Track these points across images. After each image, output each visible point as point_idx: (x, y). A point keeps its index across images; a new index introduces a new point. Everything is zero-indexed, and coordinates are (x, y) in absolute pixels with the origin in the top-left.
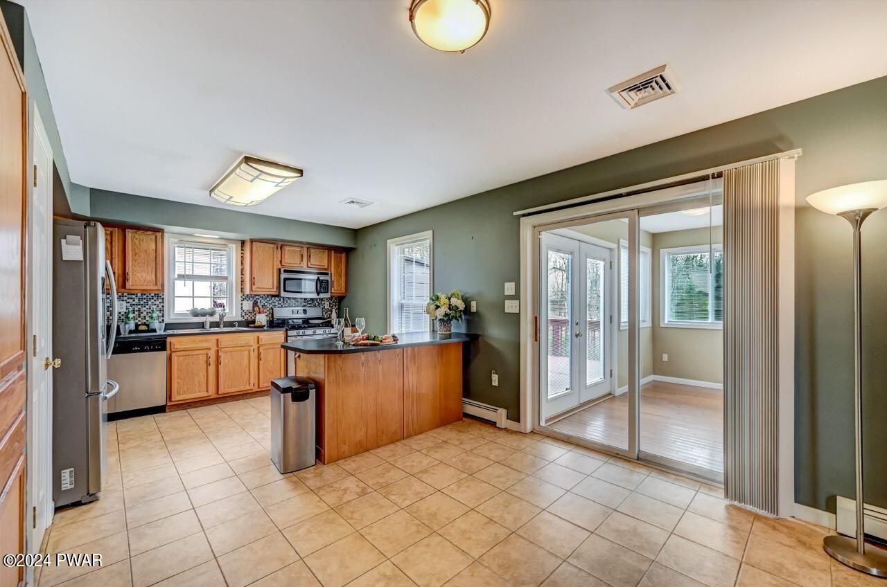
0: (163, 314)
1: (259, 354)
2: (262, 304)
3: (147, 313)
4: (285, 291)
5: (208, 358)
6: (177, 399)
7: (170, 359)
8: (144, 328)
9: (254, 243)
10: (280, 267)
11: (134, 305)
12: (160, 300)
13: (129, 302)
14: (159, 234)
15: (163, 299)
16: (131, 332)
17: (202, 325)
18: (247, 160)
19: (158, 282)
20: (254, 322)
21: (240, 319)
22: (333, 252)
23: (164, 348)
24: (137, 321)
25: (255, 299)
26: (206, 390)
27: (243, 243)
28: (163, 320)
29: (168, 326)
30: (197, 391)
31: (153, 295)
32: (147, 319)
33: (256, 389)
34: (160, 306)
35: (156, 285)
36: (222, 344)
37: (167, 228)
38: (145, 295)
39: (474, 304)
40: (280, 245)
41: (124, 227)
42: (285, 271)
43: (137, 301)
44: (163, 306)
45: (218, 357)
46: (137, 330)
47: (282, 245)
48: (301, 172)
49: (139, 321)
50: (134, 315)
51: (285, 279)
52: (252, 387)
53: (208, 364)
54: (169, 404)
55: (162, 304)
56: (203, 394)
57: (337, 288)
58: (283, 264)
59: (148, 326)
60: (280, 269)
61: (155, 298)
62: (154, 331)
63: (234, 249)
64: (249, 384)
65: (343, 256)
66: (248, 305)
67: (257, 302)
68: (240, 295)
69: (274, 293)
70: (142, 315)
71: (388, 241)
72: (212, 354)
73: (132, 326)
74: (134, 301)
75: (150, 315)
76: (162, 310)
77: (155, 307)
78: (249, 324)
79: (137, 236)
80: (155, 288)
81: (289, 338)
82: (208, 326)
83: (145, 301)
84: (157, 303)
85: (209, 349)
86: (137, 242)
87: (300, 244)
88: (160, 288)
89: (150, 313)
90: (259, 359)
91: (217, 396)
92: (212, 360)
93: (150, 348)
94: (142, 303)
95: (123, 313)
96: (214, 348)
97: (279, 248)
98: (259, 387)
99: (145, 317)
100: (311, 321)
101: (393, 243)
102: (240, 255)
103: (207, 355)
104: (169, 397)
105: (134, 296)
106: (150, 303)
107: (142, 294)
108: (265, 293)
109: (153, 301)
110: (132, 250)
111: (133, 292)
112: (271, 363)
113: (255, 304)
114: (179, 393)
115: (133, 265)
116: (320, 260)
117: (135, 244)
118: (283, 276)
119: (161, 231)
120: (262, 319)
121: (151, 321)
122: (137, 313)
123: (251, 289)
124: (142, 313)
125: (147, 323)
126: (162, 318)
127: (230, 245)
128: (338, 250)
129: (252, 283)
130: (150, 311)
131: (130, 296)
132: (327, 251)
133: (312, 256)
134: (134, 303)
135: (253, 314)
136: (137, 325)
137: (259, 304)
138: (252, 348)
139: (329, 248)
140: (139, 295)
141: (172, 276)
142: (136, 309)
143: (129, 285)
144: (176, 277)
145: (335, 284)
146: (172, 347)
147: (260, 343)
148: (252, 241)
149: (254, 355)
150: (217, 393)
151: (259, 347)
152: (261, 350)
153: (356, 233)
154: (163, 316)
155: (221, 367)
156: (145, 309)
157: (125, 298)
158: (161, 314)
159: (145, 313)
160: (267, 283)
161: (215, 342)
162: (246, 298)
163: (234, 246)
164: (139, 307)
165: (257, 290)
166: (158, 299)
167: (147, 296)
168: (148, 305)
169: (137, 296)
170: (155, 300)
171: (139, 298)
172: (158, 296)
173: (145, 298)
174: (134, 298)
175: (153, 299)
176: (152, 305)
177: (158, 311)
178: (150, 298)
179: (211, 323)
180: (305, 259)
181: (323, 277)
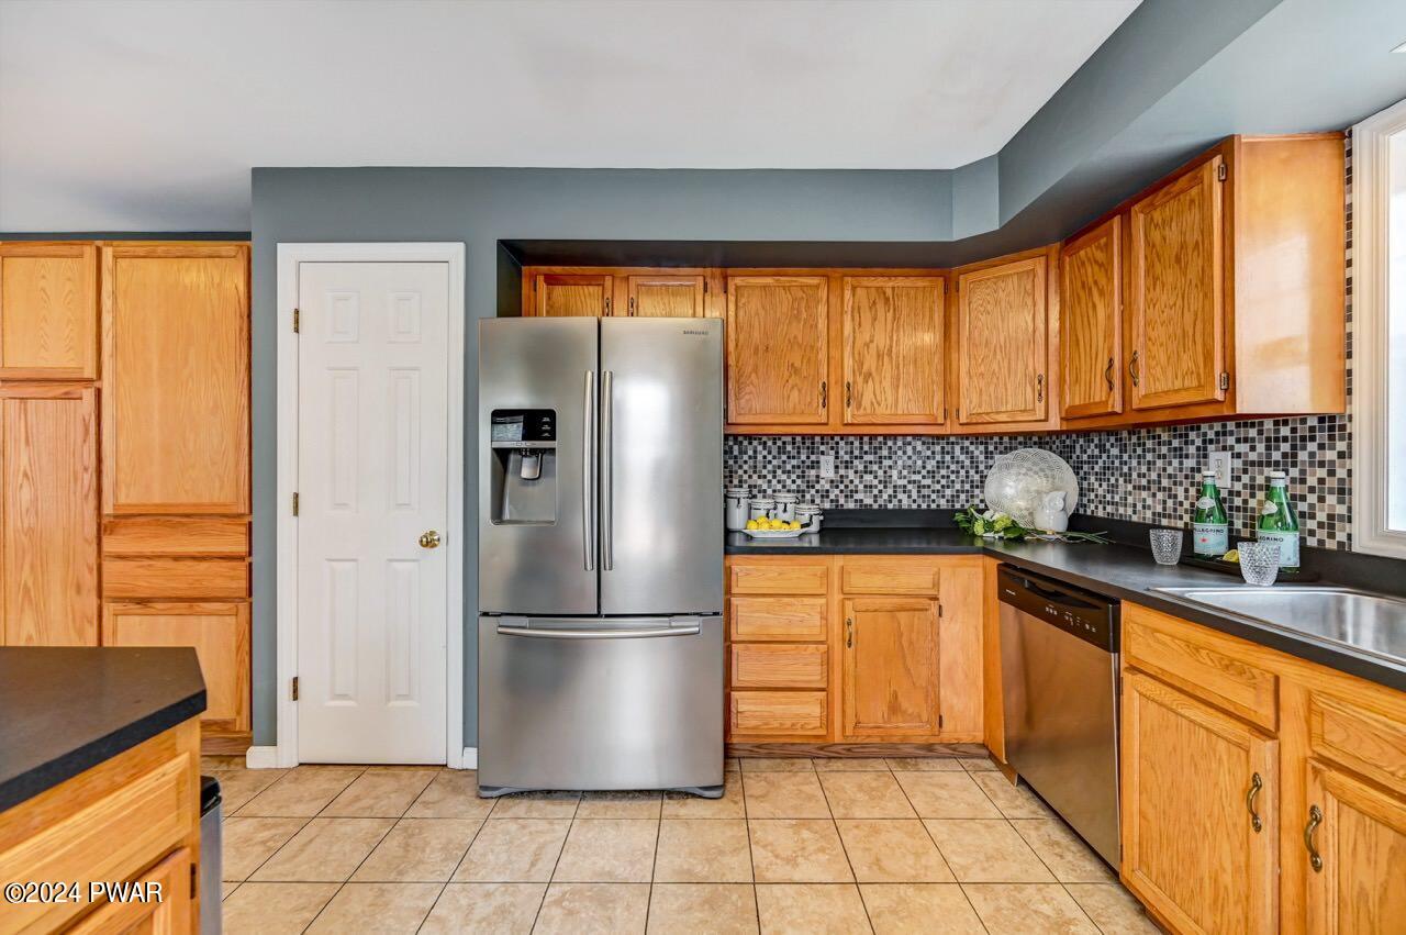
11: (1253, 463)
12: (1340, 446)
13: (1239, 455)
14: (1217, 166)
15: (1350, 437)
31: (1311, 423)
34: (1341, 473)
38: (1286, 423)
43: (1261, 447)
44: (1349, 473)
55: (1347, 464)
61: (1323, 437)
74: (1253, 449)
76: (1345, 493)
77: (1323, 473)
79: (1156, 215)
83: (1285, 447)
84: (1330, 455)
86: (1157, 236)
94: (1276, 456)
105: (1253, 433)
106: (1303, 456)
107: (1278, 423)
109: (1312, 446)
117: (1153, 246)
130: (1305, 490)
131: (1243, 434)
134: (1253, 456)
140: (1268, 425)
142: (1260, 480)
157: (1231, 440)
166: (1331, 438)
167: (1294, 430)
168: (1294, 464)
169: (1260, 432)
170: (1321, 447)
171: (1268, 439)
172: (1331, 429)
173: (1285, 439)
174: (1253, 440)
175: (1313, 439)
176: (1312, 464)
177: (1331, 491)
178: (1303, 439)
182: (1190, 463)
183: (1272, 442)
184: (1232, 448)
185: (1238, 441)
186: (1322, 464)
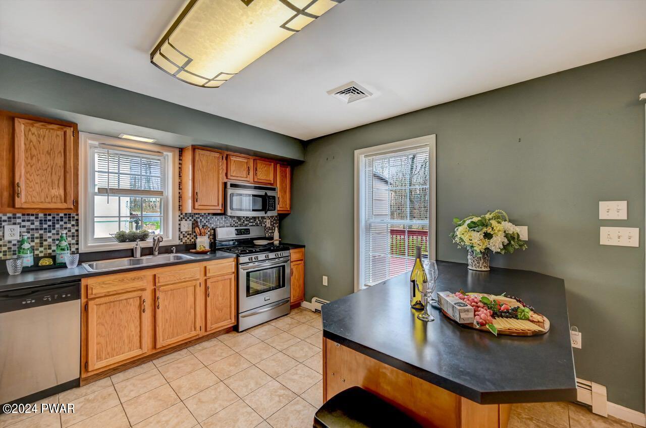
0: (77, 241)
1: (206, 288)
2: (202, 224)
3: (54, 240)
4: (232, 208)
5: (142, 301)
6: (96, 367)
7: (85, 309)
8: (47, 263)
9: (197, 151)
10: (225, 180)
11: (33, 229)
12: (73, 223)
13: (24, 226)
14: (69, 131)
15: (77, 220)
16: (26, 270)
17: (131, 253)
19: (68, 198)
20: (194, 246)
21: (177, 242)
22: (278, 166)
24: (36, 252)
25: (194, 218)
26: (138, 345)
27: (181, 151)
28: (77, 249)
30: (127, 349)
31: (61, 215)
32: (54, 248)
33: (203, 333)
35: (65, 201)
36: (161, 280)
37: (82, 121)
38: (50, 215)
40: (225, 155)
41: (11, 115)
42: (232, 186)
43: (37, 223)
44: (77, 231)
45: (155, 299)
46: (36, 268)
47: (227, 155)
49: (41, 252)
50: (33, 244)
51: (233, 195)
52: (198, 332)
53: (142, 310)
54: (84, 376)
55: (76, 228)
56: (136, 352)
57: (282, 205)
58: (229, 177)
59: (54, 258)
60: (225, 184)
61: (65, 220)
62: (63, 266)
63: (170, 157)
64: (195, 329)
65: (288, 170)
66: (186, 226)
67: (197, 222)
68: (178, 213)
69: (219, 212)
70: (45, 243)
71: (356, 152)
72: (147, 296)
73: (28, 260)
74: (33, 224)
75: (57, 242)
76: (76, 236)
77: (65, 232)
78: (189, 248)
79: (34, 130)
80: (64, 206)
81: (240, 266)
82: (139, 256)
83: (50, 223)
84: (69, 226)
85: (143, 290)
86: (34, 139)
87: (246, 155)
88: (72, 207)
89: (58, 240)
90: (207, 295)
91: (154, 352)
92: (148, 305)
93: (53, 297)
94: (45, 226)
95: (15, 242)
96: (150, 287)
97: (224, 159)
98: (206, 330)
99: (50, 246)
101: (362, 154)
102: (177, 166)
103: (140, 297)
104: (84, 365)
105: (32, 218)
106: (57, 226)
107: (45, 215)
108: (207, 212)
109: (61, 223)
110: (26, 151)
111: (30, 212)
112: (220, 299)
113: (195, 225)
114: (99, 358)
115: (27, 172)
116: (266, 174)
117: (31, 141)
118: (230, 191)
119: (73, 125)
120: (203, 242)
121: (58, 252)
122: (37, 241)
123: (194, 207)
124: (46, 240)
125: (53, 254)
126: (76, 246)
127: (165, 153)
128: (284, 162)
129: (195, 199)
130: (58, 237)
131: (26, 218)
132: (273, 164)
133: (258, 169)
134: (32, 227)
135: (192, 236)
136: (37, 259)
137: (199, 224)
138: (198, 282)
139: (275, 159)
140: (41, 215)
141: (90, 190)
142: (36, 235)
143: (19, 202)
144: (96, 190)
145: (281, 201)
146: (89, 292)
147: (208, 275)
148: (194, 148)
149: (200, 291)
150: (155, 347)
151: (206, 280)
152: (209, 284)
153: (306, 145)
154: (77, 244)
155: (159, 312)
156: (49, 234)
157: (18, 221)
158: (74, 241)
159: (50, 240)
160: (211, 199)
161: (151, 279)
162: (184, 217)
163: (170, 155)
164: (41, 232)
165: (200, 207)
166: (69, 220)
167: (54, 218)
168: (54, 229)
169: (37, 218)
170: (65, 223)
171: (41, 221)
172: (69, 217)
173: (50, 220)
174: (33, 220)
175: (62, 220)
176: (61, 229)
177: (69, 236)
178: (58, 220)
179: (143, 249)
180: (251, 173)
181: (270, 193)
184: (19, 224)
185: (23, 221)
186: (66, 228)
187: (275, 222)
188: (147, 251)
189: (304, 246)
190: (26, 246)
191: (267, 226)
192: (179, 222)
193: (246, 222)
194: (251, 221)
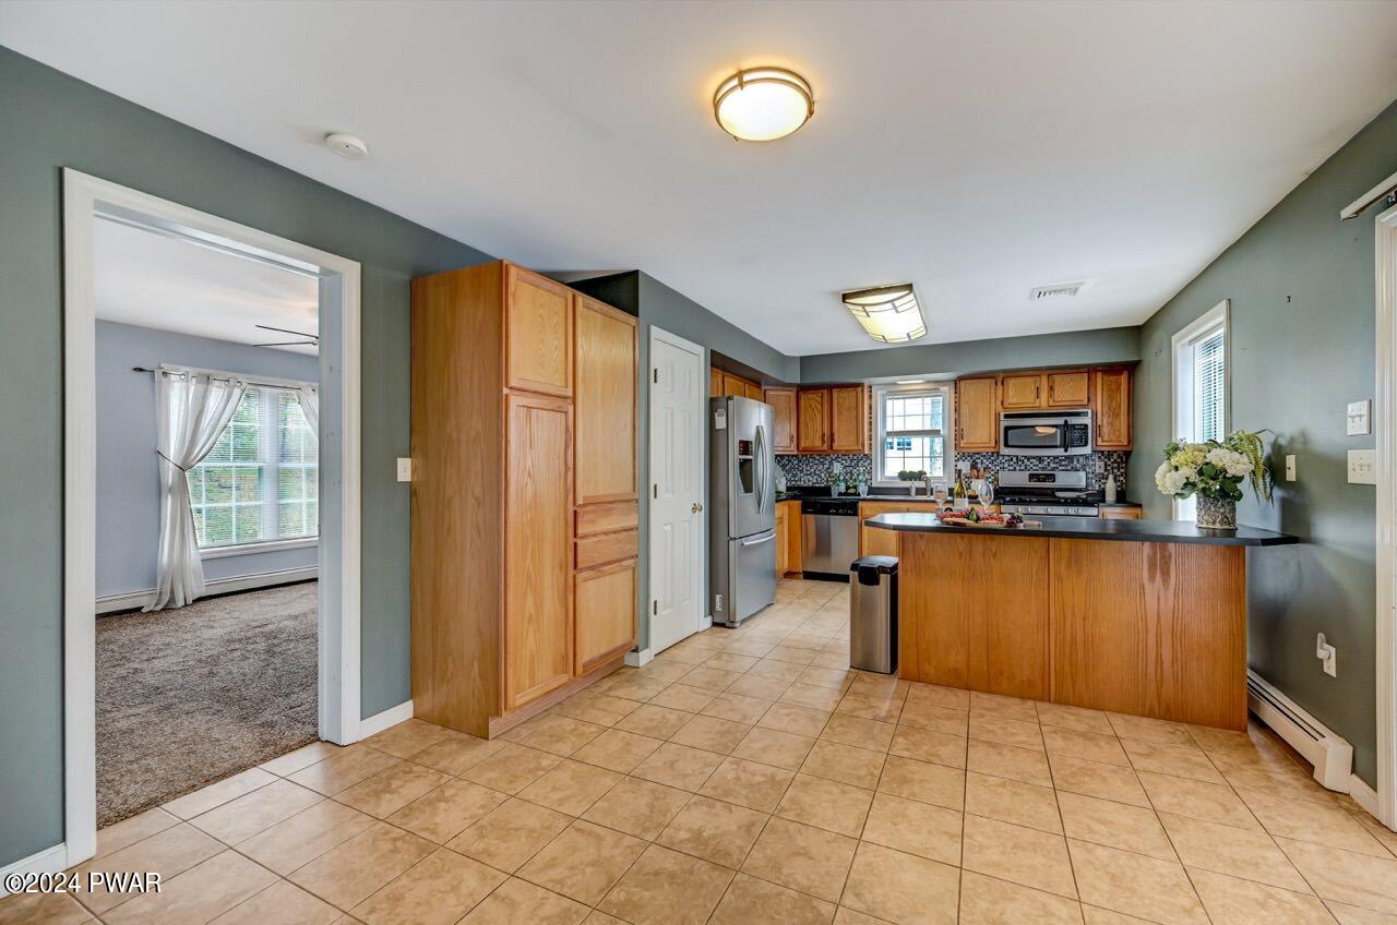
0: (871, 477)
2: (985, 465)
3: (857, 475)
4: (1006, 445)
7: (860, 526)
8: (852, 491)
9: (963, 382)
10: (1000, 410)
11: (846, 466)
12: (868, 462)
13: (842, 464)
14: (859, 389)
15: (871, 459)
16: (840, 494)
17: (907, 491)
18: (845, 297)
19: (858, 441)
21: (952, 485)
22: (1099, 374)
23: (855, 514)
25: (974, 459)
27: (956, 383)
28: (869, 484)
29: (872, 491)
31: (862, 456)
32: (857, 481)
34: (869, 469)
35: (857, 444)
37: (867, 382)
39: (1291, 461)
40: (999, 378)
41: (831, 387)
42: (1006, 416)
43: (848, 462)
44: (872, 468)
46: (846, 494)
47: (1004, 378)
48: (909, 287)
49: (849, 483)
50: (846, 477)
51: (1007, 429)
55: (870, 466)
57: (1112, 435)
58: (1005, 406)
59: (855, 488)
60: (999, 414)
61: (864, 459)
62: (859, 494)
65: (1124, 378)
66: (965, 466)
67: (977, 463)
68: (954, 452)
69: (993, 450)
70: (853, 477)
71: (1173, 339)
73: (842, 487)
74: (846, 462)
75: (859, 477)
76: (870, 473)
77: (864, 469)
79: (841, 394)
82: (913, 492)
83: (855, 462)
84: (866, 464)
86: (841, 400)
87: (1035, 372)
88: (862, 448)
89: (859, 475)
93: (843, 511)
94: (852, 464)
95: (838, 475)
97: (999, 383)
99: (854, 479)
100: (1059, 494)
101: (1178, 341)
102: (954, 397)
105: (846, 458)
106: (860, 464)
107: (853, 455)
108: (987, 450)
110: (838, 409)
113: (974, 466)
115: (838, 425)
116: (1071, 391)
117: (840, 403)
118: (1004, 423)
119: (861, 385)
121: (858, 483)
122: (849, 475)
123: (959, 446)
124: (853, 475)
125: (855, 485)
126: (869, 481)
127: (943, 388)
128: (1111, 369)
129: (960, 437)
130: (860, 473)
131: (843, 458)
132: (1086, 375)
133: (1057, 387)
134: (846, 464)
136: (848, 488)
137: (979, 465)
139: (1091, 370)
140: (850, 456)
141: (880, 434)
142: (848, 471)
143: (835, 446)
145: (1105, 430)
146: (863, 513)
148: (960, 379)
153: (1137, 334)
154: (870, 479)
156: (855, 471)
157: (839, 460)
158: (868, 477)
159: (855, 475)
160: (982, 434)
162: (961, 456)
163: (948, 390)
164: (850, 468)
165: (966, 446)
166: (866, 460)
168: (857, 466)
170: (864, 462)
172: (866, 457)
173: (855, 460)
175: (862, 460)
176: (861, 466)
177: (865, 473)
179: (917, 489)
180: (1044, 395)
181: (1073, 421)
182: (826, 466)
183: (852, 461)
186: (864, 466)
187: (1116, 465)
188: (920, 491)
189: (1140, 506)
190: (842, 477)
191: (1098, 471)
192: (954, 463)
193: (1052, 465)
194: (1063, 463)
